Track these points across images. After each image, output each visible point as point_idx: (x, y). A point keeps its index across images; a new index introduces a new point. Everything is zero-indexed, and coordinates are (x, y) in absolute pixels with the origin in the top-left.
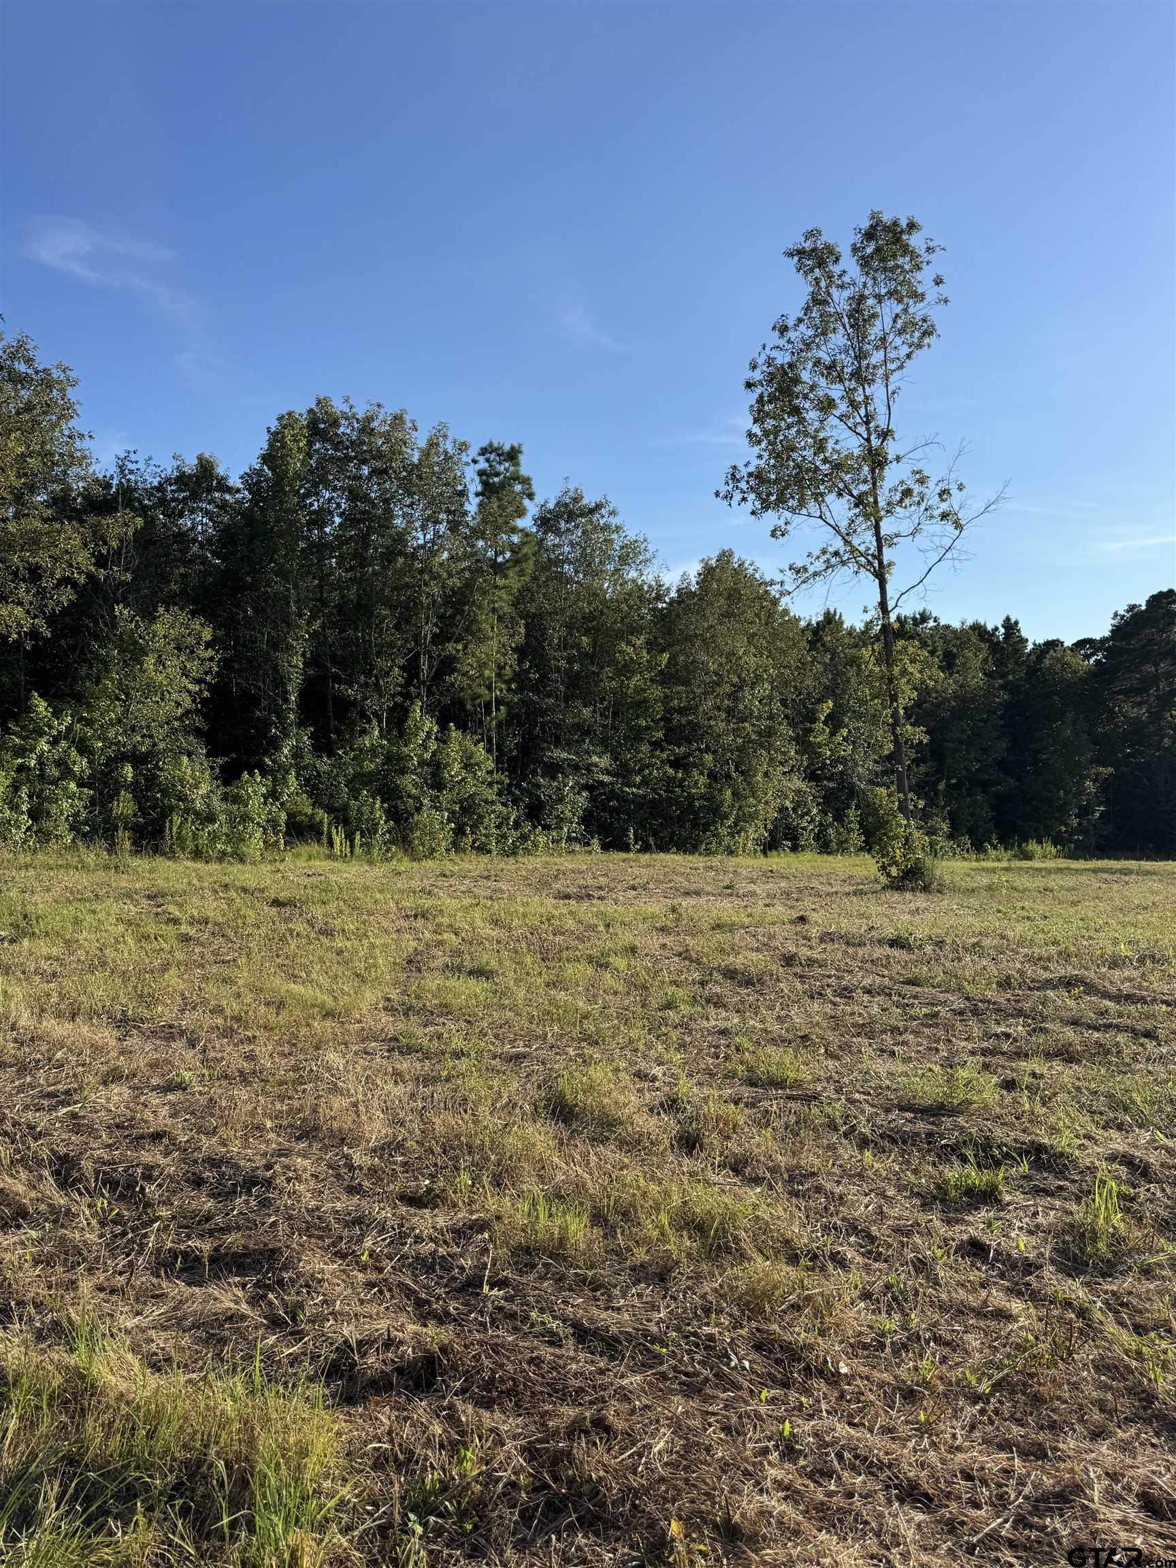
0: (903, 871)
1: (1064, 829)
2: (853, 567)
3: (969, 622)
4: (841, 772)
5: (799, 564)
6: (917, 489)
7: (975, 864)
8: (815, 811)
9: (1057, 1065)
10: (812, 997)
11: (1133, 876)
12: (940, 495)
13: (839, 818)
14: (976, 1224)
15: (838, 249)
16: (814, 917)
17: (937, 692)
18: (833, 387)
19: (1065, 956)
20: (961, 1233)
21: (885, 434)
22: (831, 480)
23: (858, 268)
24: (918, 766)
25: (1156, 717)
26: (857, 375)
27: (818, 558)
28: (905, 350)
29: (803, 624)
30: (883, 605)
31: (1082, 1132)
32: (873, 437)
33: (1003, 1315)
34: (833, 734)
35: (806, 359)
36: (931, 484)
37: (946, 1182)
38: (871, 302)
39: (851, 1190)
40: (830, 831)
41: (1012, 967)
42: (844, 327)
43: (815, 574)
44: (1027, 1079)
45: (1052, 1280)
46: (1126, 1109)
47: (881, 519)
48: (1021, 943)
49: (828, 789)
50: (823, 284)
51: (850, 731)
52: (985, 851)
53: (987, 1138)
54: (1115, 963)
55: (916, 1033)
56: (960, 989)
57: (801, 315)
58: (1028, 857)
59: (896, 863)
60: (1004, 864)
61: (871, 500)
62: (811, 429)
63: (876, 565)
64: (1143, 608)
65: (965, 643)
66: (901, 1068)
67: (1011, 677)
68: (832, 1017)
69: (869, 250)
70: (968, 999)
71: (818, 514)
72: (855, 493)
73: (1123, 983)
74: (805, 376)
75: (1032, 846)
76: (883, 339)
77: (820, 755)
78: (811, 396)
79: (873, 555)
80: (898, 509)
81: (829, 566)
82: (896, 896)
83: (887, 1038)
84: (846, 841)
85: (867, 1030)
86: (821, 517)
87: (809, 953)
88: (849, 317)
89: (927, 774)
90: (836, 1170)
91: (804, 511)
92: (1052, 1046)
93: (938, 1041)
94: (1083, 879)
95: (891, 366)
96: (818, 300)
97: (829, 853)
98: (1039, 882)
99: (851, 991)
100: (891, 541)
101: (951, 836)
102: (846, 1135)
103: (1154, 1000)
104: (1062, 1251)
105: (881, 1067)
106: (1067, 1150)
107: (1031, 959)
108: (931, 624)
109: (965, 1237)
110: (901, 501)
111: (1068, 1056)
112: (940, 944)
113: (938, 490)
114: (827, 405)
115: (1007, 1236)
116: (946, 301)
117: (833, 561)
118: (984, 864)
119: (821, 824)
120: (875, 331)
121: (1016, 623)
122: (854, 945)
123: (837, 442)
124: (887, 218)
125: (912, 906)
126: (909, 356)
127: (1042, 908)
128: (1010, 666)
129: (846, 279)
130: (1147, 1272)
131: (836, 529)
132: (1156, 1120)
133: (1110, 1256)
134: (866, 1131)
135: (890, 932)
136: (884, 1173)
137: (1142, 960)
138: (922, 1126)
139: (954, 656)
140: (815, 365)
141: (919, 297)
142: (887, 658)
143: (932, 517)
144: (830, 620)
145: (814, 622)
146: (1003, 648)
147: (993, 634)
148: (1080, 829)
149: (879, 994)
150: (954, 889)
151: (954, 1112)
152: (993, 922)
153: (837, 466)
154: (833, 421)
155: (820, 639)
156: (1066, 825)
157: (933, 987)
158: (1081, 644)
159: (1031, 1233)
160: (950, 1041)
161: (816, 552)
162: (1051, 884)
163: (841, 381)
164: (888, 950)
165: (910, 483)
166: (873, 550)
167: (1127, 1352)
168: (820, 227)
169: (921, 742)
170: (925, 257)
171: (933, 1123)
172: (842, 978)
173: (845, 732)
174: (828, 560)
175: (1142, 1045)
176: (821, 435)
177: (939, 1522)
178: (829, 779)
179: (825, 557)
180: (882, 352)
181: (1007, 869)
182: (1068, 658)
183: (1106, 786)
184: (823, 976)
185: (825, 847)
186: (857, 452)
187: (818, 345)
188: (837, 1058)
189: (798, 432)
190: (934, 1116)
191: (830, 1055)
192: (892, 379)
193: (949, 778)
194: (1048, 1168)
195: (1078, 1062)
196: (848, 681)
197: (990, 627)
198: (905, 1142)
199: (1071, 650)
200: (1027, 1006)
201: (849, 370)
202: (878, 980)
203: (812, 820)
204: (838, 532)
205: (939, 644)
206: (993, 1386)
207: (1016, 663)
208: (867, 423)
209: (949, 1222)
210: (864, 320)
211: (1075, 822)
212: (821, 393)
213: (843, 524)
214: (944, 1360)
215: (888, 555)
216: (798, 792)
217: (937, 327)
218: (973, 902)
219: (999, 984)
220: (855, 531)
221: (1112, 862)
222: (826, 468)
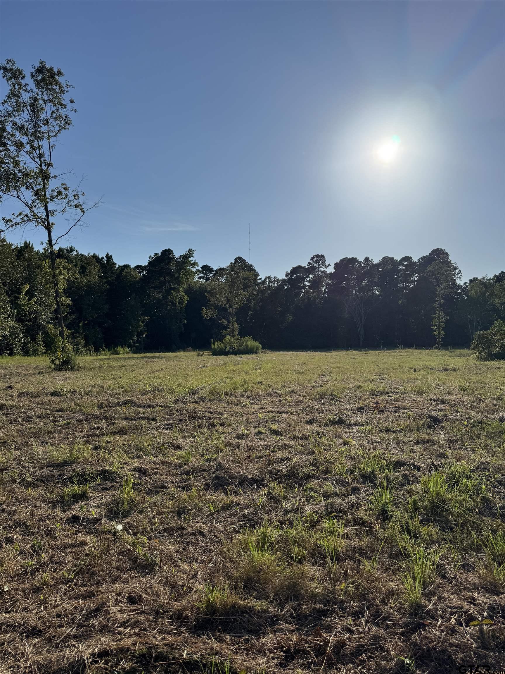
0: (62, 362)
1: (131, 341)
2: (35, 223)
3: (91, 254)
4: (34, 318)
5: (8, 218)
6: (64, 192)
7: (95, 357)
8: (21, 336)
9: (117, 437)
10: (11, 423)
11: (156, 359)
12: (74, 196)
13: (33, 339)
14: (76, 510)
15: (24, 73)
16: (17, 386)
17: (78, 283)
18: (23, 137)
19: (126, 392)
20: (69, 514)
21: (49, 165)
22: (22, 181)
23: (34, 85)
24: (70, 315)
25: (165, 297)
26: (34, 134)
27: (17, 216)
28: (57, 128)
29: (13, 247)
30: (50, 241)
31: (123, 462)
32: (43, 165)
33: (83, 544)
34: (29, 300)
35: (9, 121)
36: (70, 191)
37: (64, 494)
38: (41, 102)
39: (19, 508)
40: (29, 345)
41: (103, 399)
42: (28, 111)
43: (16, 224)
44: (104, 444)
45: (105, 524)
46: (141, 449)
47: (48, 203)
48: (109, 389)
49: (28, 326)
50: (16, 87)
51: (38, 299)
52: (100, 352)
53: (84, 472)
54: (144, 393)
55: (59, 432)
56: (81, 410)
57: (6, 99)
58: (118, 353)
59: (59, 359)
60: (107, 357)
61: (43, 193)
62: (12, 155)
63: (46, 223)
64: (160, 255)
65: (90, 263)
66: (50, 448)
67: (109, 279)
68: (20, 431)
69: (40, 78)
70: (84, 415)
71: (17, 196)
72: (35, 189)
73: (146, 400)
74: (8, 128)
75: (120, 349)
76: (47, 121)
77: (23, 310)
78: (12, 139)
79: (44, 219)
80: (55, 199)
81: (23, 221)
82: (58, 373)
83: (46, 437)
84: (37, 350)
85: (36, 435)
86: (18, 197)
87: (11, 403)
88: (31, 106)
89: (74, 319)
90: (13, 500)
91: (9, 193)
92: (116, 430)
93: (68, 434)
94: (138, 361)
95: (52, 134)
96: (13, 94)
97: (28, 356)
98: (121, 363)
99: (31, 418)
100: (53, 213)
101: (85, 346)
102: (20, 483)
103: (157, 406)
104: (110, 511)
105: (41, 450)
106: (116, 470)
107: (112, 395)
108: (75, 253)
109: (70, 516)
110: (57, 196)
111: (122, 432)
112: (74, 392)
113: (73, 194)
114: (20, 145)
115: (89, 511)
116: (76, 111)
117: (25, 218)
118: (99, 357)
119: (24, 342)
120: (43, 116)
121: (111, 256)
122: (35, 397)
123: (25, 164)
124: (48, 65)
125: (64, 377)
126: (59, 131)
127: (119, 374)
128: (109, 274)
129: (28, 88)
130: (141, 512)
131: (26, 204)
132: (152, 451)
133: (128, 508)
134: (30, 479)
135: (52, 389)
136: (36, 496)
137: (154, 391)
138: (56, 472)
139: (85, 268)
140: (13, 125)
141: (64, 106)
142: (53, 266)
143: (71, 205)
144: (27, 246)
145: (19, 246)
146: (106, 266)
147: (102, 260)
148: (138, 341)
149: (44, 418)
150: (84, 368)
151: (71, 463)
152: (99, 381)
153: (26, 175)
154: (22, 153)
155: (22, 255)
156: (133, 340)
157: (70, 411)
158: (137, 267)
159: (98, 507)
160: (74, 434)
161: (17, 214)
162: (125, 364)
163: (27, 135)
164: (50, 397)
165: (61, 189)
166: (44, 216)
167: (129, 544)
168: (15, 60)
169: (69, 304)
170: (66, 88)
171: (61, 470)
172: (27, 412)
173: (35, 299)
174: (22, 218)
175: (151, 424)
176: (17, 159)
177: (44, 640)
178: (28, 321)
179: (21, 217)
180: (46, 126)
181: (108, 359)
182: (132, 273)
183: (147, 324)
184: (18, 413)
185: (26, 352)
186: (35, 170)
187: (14, 115)
188: (21, 449)
189: (5, 155)
190: (62, 467)
191: (16, 448)
192: (51, 140)
193: (84, 321)
194: (108, 479)
195: (126, 434)
196: (37, 275)
197: (100, 257)
198: (47, 481)
199: (134, 269)
200: (108, 414)
201: (31, 131)
202: (44, 411)
203: (20, 340)
204: (28, 206)
205: (79, 262)
206: (75, 574)
207: (112, 273)
208: (40, 158)
209: (64, 511)
210: (38, 110)
211: (136, 339)
212: (17, 139)
213: (30, 202)
214: (55, 570)
215: (51, 219)
216: (12, 327)
217: (72, 122)
218: (91, 373)
219: (98, 407)
220: (35, 206)
221: (150, 354)
222: (20, 174)
